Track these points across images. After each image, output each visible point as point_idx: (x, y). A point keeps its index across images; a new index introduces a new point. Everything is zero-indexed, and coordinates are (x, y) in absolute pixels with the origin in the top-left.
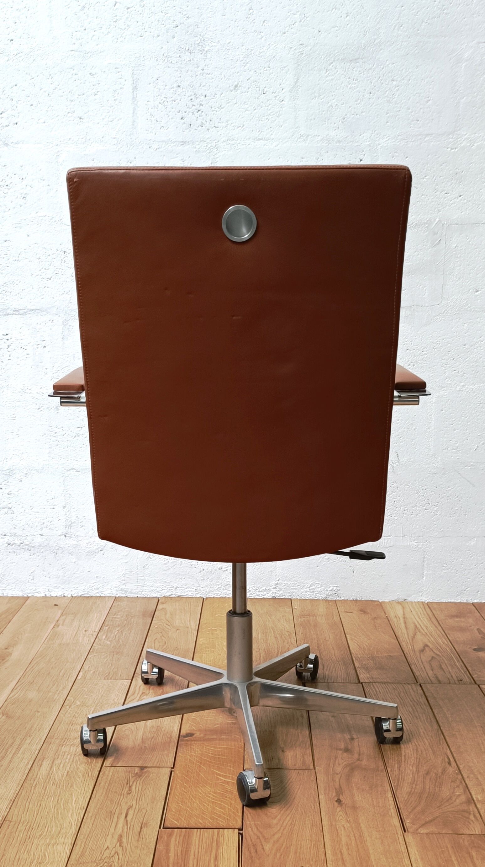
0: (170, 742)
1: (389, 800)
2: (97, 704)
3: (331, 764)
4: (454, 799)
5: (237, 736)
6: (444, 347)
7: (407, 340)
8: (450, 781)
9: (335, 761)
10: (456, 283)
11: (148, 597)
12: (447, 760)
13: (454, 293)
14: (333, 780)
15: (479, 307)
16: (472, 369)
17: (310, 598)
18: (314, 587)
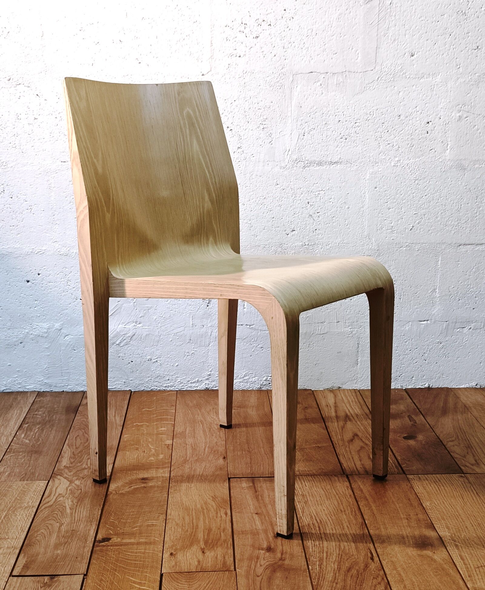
0: (84, 547)
2: (10, 508)
3: (252, 565)
5: (157, 539)
6: (378, 119)
7: (339, 110)
8: (372, 577)
9: (257, 562)
10: (391, 46)
11: (74, 391)
12: (369, 555)
13: (388, 57)
14: (254, 583)
15: (415, 73)
16: (406, 142)
17: (244, 388)
18: (248, 377)
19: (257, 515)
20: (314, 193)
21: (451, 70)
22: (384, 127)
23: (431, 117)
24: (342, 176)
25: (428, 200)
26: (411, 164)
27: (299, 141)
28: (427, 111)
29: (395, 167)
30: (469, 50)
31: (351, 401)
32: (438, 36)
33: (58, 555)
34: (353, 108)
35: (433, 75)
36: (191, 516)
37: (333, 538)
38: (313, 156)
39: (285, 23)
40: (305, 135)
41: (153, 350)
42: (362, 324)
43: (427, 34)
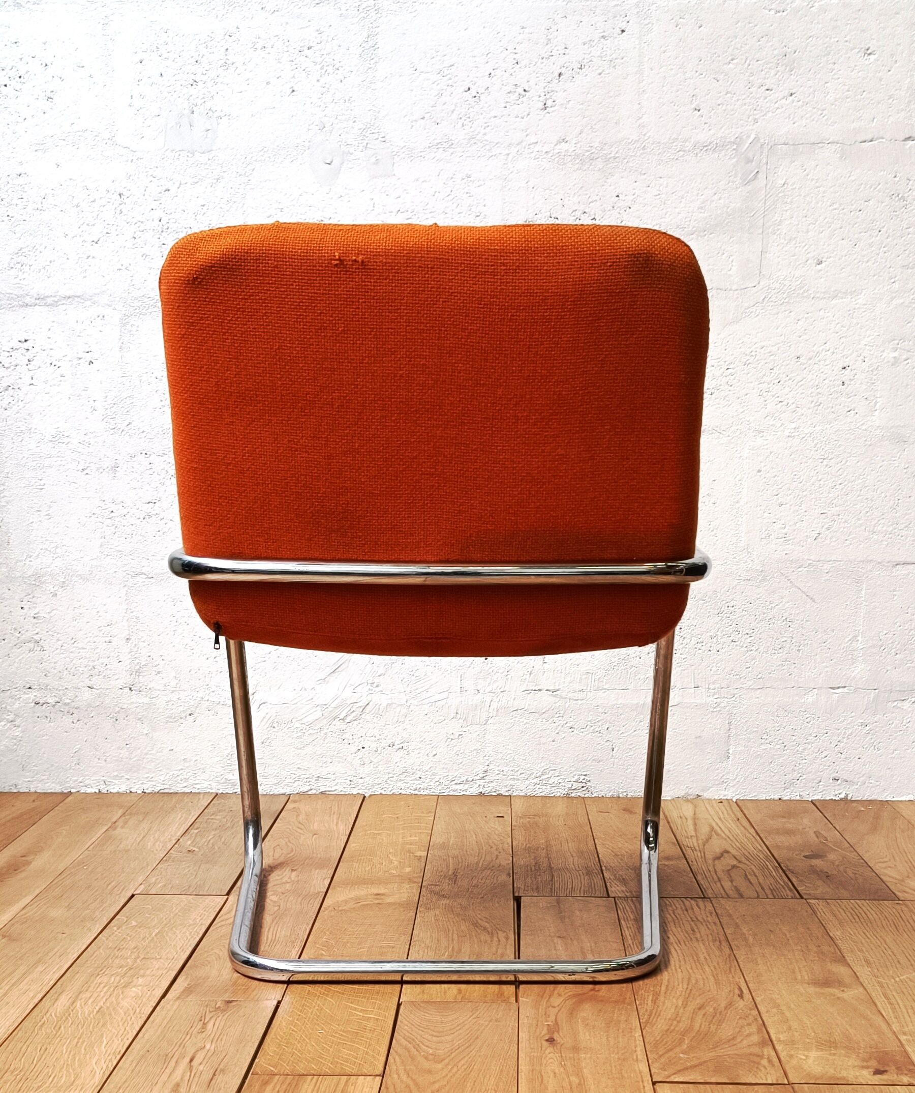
2: (166, 924)
3: (545, 995)
4: (739, 1039)
8: (738, 1017)
9: (554, 991)
10: (784, 249)
11: (271, 793)
12: (737, 991)
13: (780, 267)
14: (545, 1014)
15: (823, 290)
16: (811, 399)
17: (542, 794)
18: (547, 776)
19: (559, 939)
21: (881, 286)
22: (772, 375)
23: (847, 360)
24: (705, 453)
25: (844, 491)
26: (817, 433)
28: (843, 350)
29: (791, 439)
30: (909, 254)
31: (720, 813)
32: (861, 233)
34: (724, 345)
35: (852, 293)
37: (679, 970)
39: (617, 215)
41: (396, 729)
42: (736, 691)
43: (842, 230)
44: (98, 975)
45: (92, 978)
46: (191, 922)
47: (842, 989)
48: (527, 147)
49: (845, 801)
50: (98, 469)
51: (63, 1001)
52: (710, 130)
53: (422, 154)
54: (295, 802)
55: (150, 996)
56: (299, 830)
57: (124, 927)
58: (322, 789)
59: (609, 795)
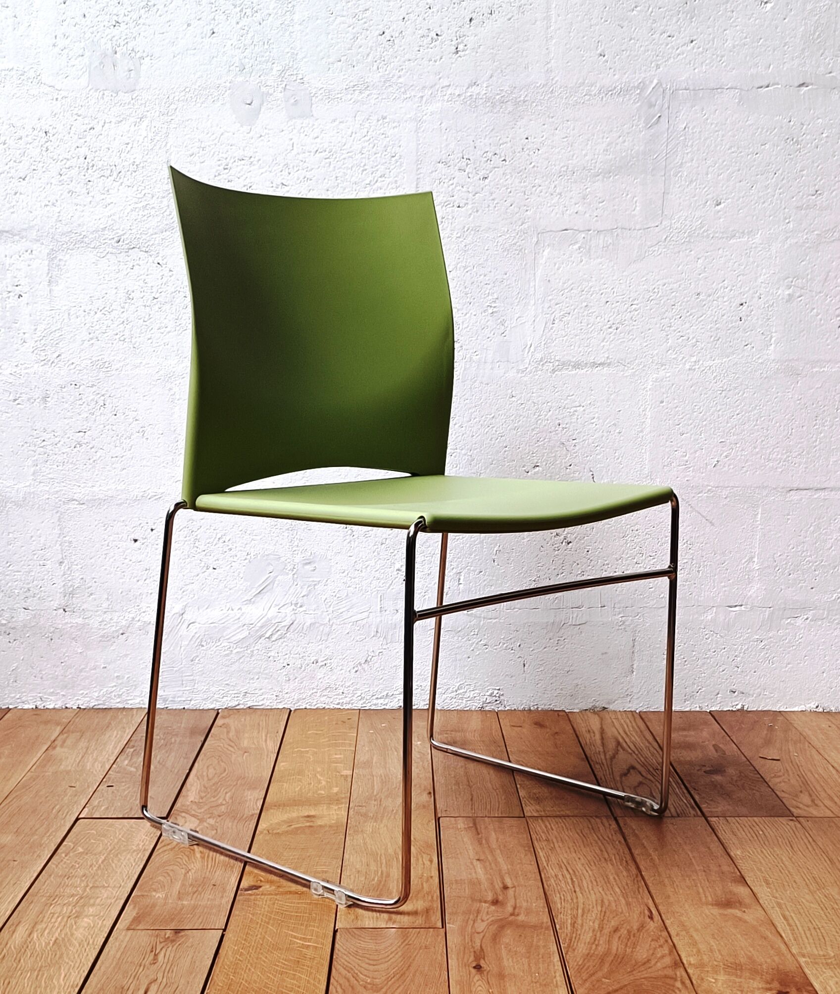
1: (554, 966)
2: (111, 851)
3: (470, 921)
4: (653, 962)
6: (666, 298)
7: (606, 286)
8: (650, 939)
9: (477, 916)
10: (685, 191)
11: (201, 708)
12: (647, 913)
13: (681, 207)
14: (471, 941)
15: (722, 231)
16: (709, 333)
17: (458, 708)
18: (463, 691)
19: (478, 862)
20: (568, 410)
21: (777, 226)
22: (674, 311)
23: (745, 296)
24: (611, 384)
25: (741, 421)
26: (716, 366)
27: (546, 331)
28: (741, 288)
29: (691, 371)
30: (803, 196)
32: (757, 175)
33: (183, 906)
34: (628, 282)
35: (749, 233)
36: (379, 863)
37: (592, 892)
38: (567, 354)
39: (528, 157)
40: (556, 322)
41: (320, 647)
42: (639, 610)
43: (740, 172)
44: (51, 904)
45: (46, 908)
46: (135, 848)
47: (744, 909)
48: (440, 90)
49: (741, 710)
50: (29, 399)
51: (21, 933)
52: (614, 75)
53: (339, 96)
54: (224, 717)
55: (101, 927)
56: (230, 748)
57: (71, 854)
58: (250, 704)
59: (521, 708)
